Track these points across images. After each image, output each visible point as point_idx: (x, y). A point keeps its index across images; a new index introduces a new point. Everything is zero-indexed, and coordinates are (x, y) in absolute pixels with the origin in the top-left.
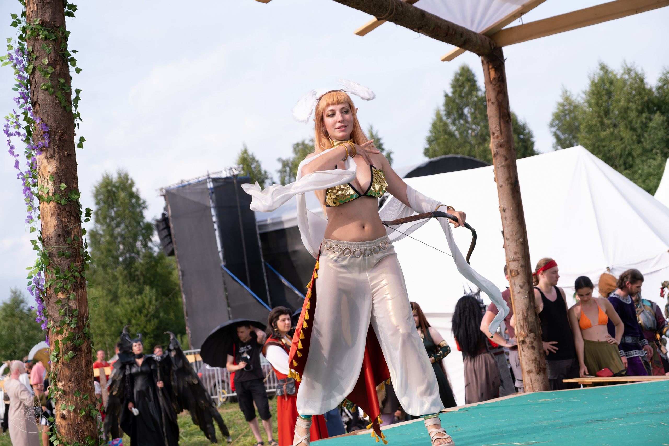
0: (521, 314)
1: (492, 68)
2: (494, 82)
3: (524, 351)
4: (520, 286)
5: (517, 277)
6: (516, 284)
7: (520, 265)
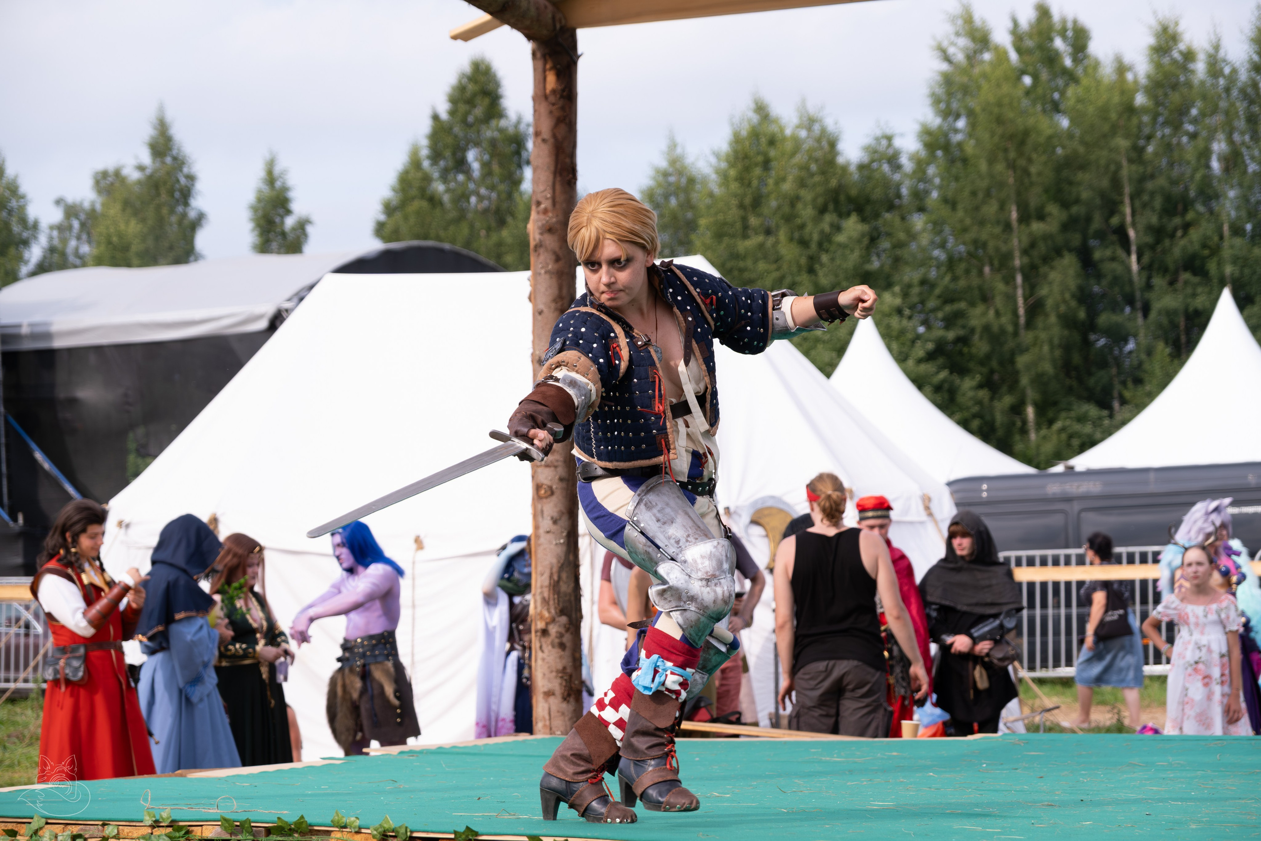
0: (547, 575)
1: (551, 69)
2: (552, 99)
3: (543, 651)
4: (552, 518)
5: (548, 500)
6: (546, 513)
7: (557, 477)
